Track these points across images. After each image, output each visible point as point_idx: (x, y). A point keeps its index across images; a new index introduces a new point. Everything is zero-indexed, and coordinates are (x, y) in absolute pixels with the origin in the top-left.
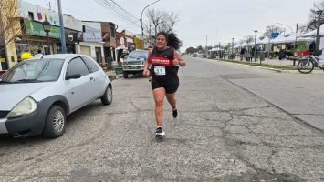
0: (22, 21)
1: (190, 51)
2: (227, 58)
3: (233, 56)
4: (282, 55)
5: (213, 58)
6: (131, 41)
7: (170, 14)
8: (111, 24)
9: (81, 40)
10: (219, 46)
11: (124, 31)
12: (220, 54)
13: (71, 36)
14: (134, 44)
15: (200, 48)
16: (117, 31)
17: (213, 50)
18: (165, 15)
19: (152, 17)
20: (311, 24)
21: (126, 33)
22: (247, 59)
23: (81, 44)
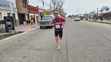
1: (70, 16)
11: (37, 6)
14: (43, 13)
15: (73, 15)
17: (79, 16)
21: (39, 7)
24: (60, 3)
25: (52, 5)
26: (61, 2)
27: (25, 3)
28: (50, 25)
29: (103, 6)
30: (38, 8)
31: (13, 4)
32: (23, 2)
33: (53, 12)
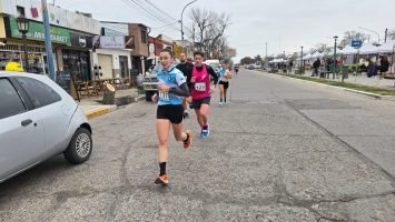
0: (6, 18)
1: (246, 62)
2: (293, 73)
3: (301, 70)
4: (371, 71)
5: (274, 72)
8: (140, 25)
9: (98, 46)
10: (283, 56)
11: (160, 36)
12: (284, 66)
13: (83, 41)
14: (174, 52)
16: (150, 35)
17: (275, 61)
18: (213, 15)
19: (197, 19)
21: (163, 38)
22: (322, 75)
23: (98, 51)
24: (219, 26)
26: (221, 22)
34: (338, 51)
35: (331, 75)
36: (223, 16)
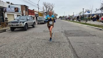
3: (73, 20)
6: (37, 13)
7: (51, 4)
9: (6, 11)
10: (69, 16)
11: (34, 9)
19: (45, 5)
20: (101, 8)
22: (79, 21)
25: (45, 8)
26: (52, 6)
27: (27, 8)
28: (43, 22)
29: (86, 10)
30: (34, 11)
31: (20, 9)
32: (25, 7)
33: (45, 14)
34: (84, 14)
35: (82, 21)
36: (52, 4)
